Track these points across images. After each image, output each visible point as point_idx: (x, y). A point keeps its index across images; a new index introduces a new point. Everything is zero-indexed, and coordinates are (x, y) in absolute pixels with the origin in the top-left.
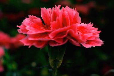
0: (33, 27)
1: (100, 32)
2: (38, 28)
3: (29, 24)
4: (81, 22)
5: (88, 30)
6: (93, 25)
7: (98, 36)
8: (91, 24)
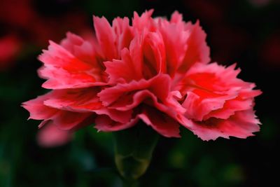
0: (65, 68)
1: (258, 93)
2: (80, 72)
3: (55, 60)
4: (209, 60)
5: (223, 85)
6: (239, 71)
7: (248, 105)
8: (236, 69)
